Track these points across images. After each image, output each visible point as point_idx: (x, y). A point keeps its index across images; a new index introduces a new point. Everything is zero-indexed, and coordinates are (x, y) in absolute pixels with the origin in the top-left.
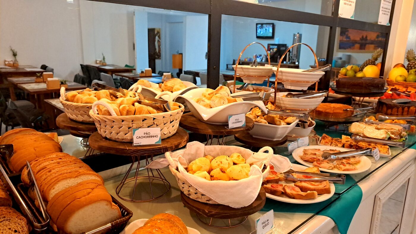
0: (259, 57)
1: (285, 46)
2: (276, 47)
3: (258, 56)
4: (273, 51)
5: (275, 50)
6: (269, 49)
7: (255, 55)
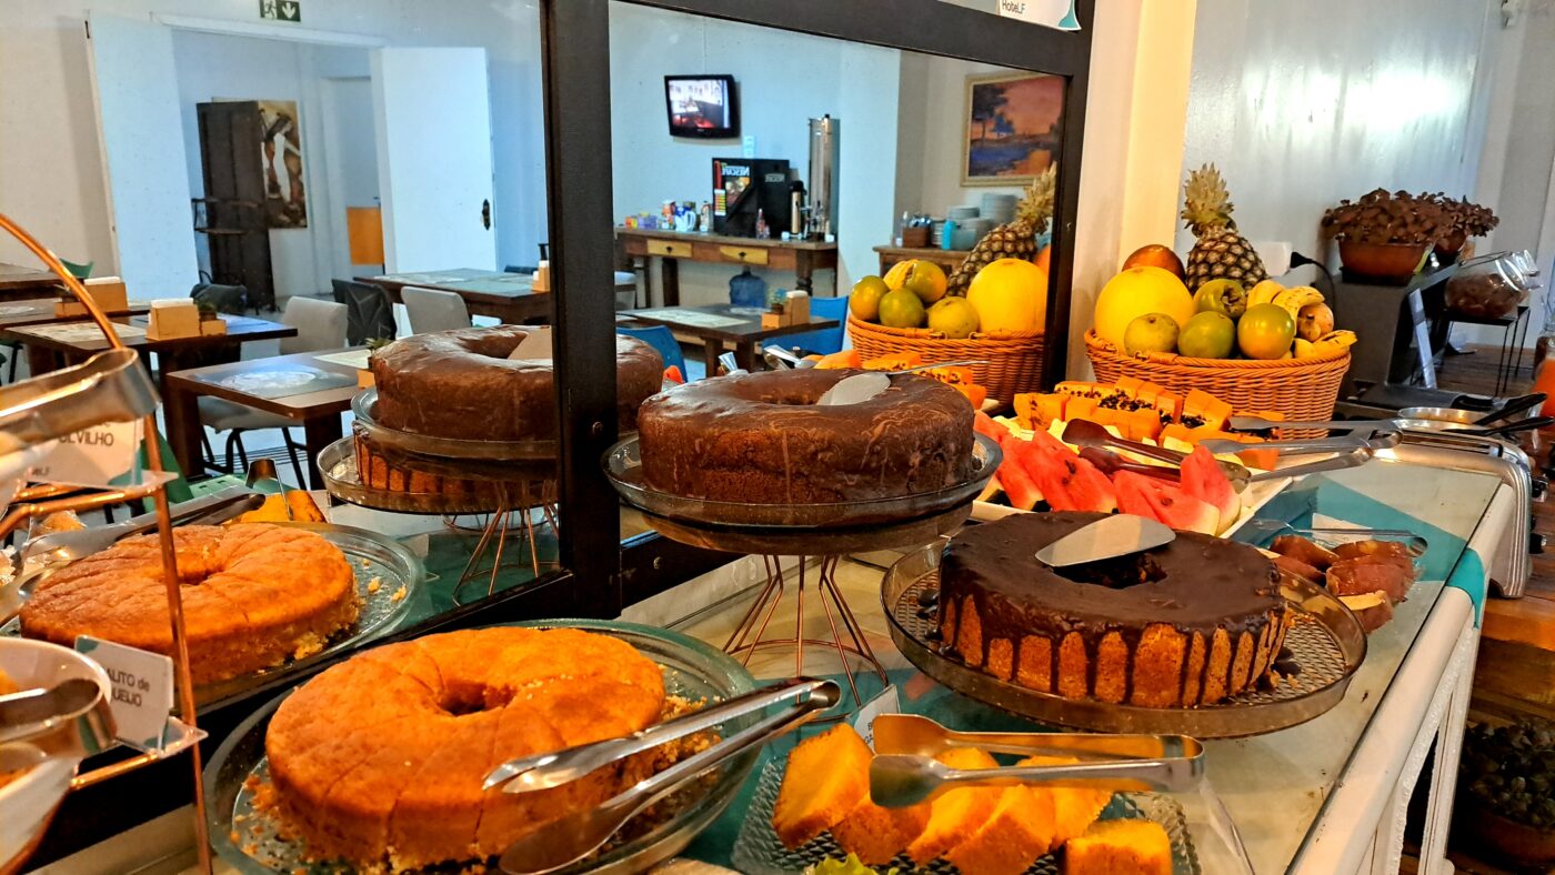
0: (684, 213)
1: (782, 166)
2: (746, 171)
3: (681, 209)
4: (735, 186)
5: (743, 183)
6: (719, 181)
7: (668, 202)
